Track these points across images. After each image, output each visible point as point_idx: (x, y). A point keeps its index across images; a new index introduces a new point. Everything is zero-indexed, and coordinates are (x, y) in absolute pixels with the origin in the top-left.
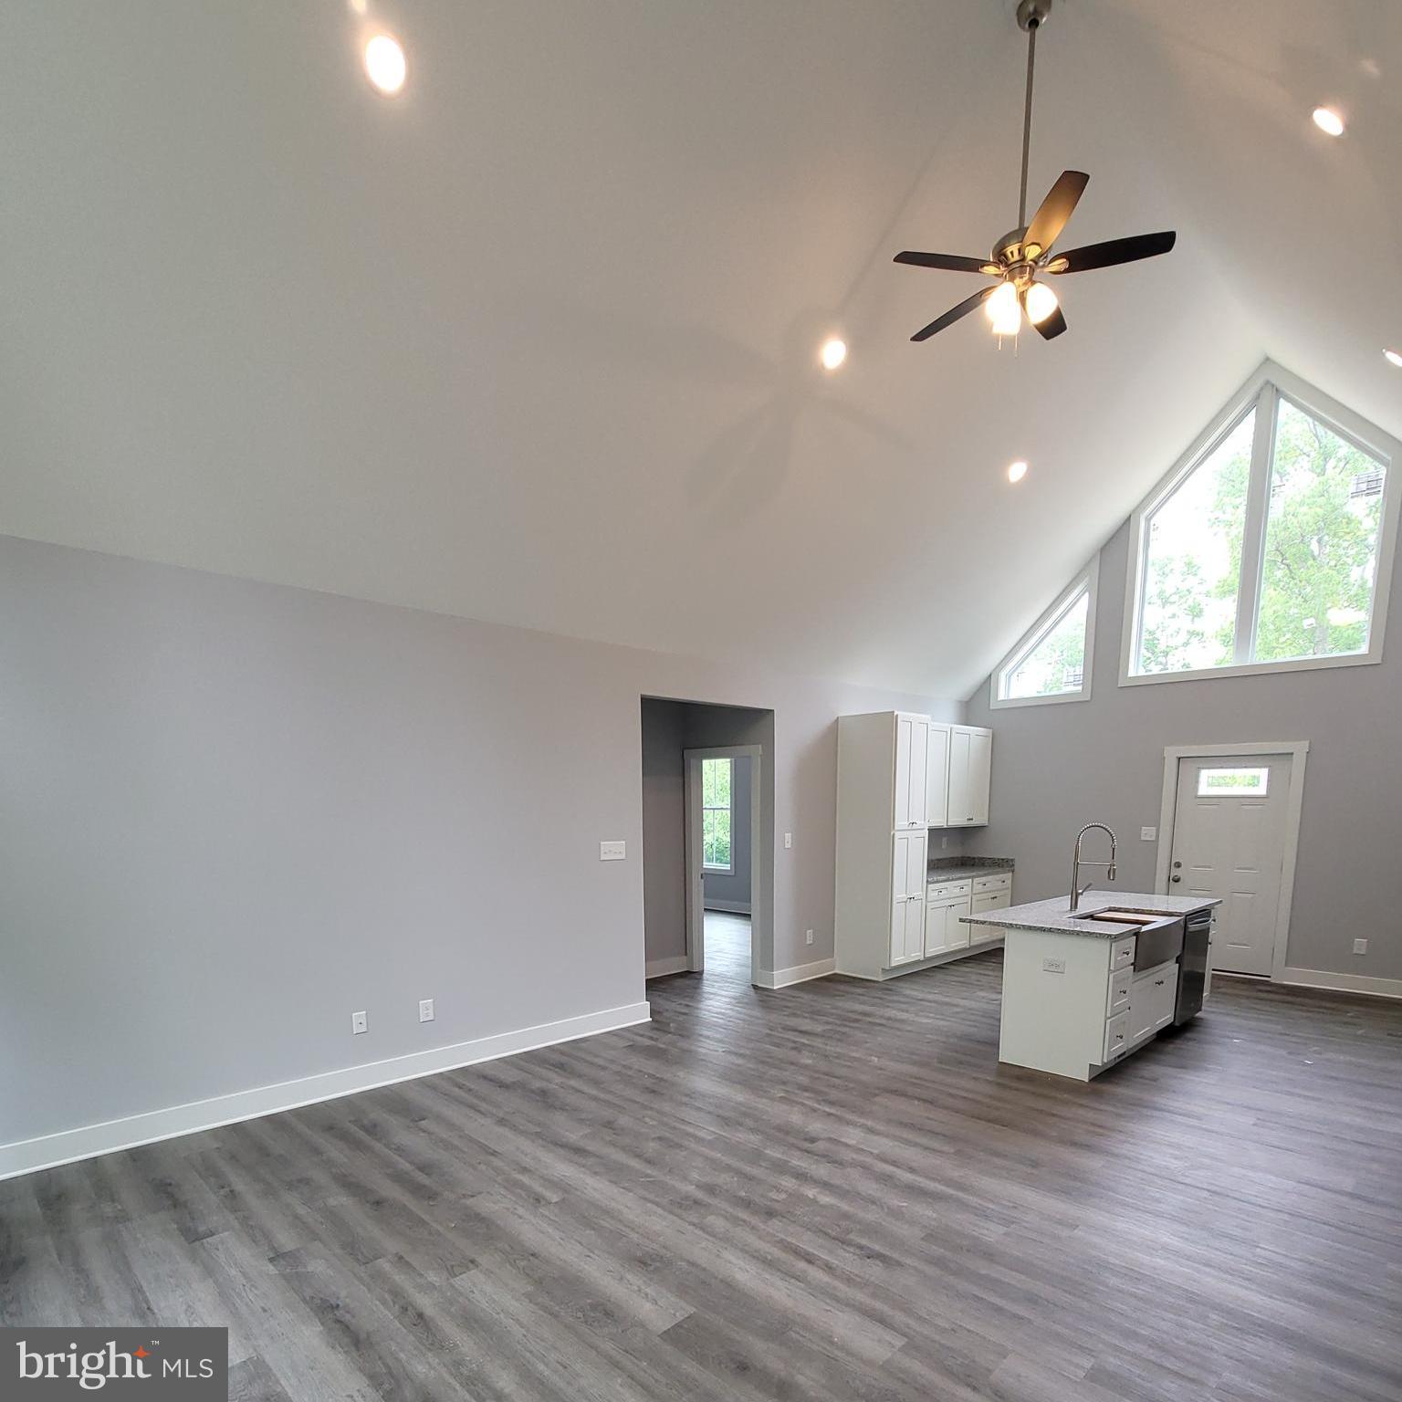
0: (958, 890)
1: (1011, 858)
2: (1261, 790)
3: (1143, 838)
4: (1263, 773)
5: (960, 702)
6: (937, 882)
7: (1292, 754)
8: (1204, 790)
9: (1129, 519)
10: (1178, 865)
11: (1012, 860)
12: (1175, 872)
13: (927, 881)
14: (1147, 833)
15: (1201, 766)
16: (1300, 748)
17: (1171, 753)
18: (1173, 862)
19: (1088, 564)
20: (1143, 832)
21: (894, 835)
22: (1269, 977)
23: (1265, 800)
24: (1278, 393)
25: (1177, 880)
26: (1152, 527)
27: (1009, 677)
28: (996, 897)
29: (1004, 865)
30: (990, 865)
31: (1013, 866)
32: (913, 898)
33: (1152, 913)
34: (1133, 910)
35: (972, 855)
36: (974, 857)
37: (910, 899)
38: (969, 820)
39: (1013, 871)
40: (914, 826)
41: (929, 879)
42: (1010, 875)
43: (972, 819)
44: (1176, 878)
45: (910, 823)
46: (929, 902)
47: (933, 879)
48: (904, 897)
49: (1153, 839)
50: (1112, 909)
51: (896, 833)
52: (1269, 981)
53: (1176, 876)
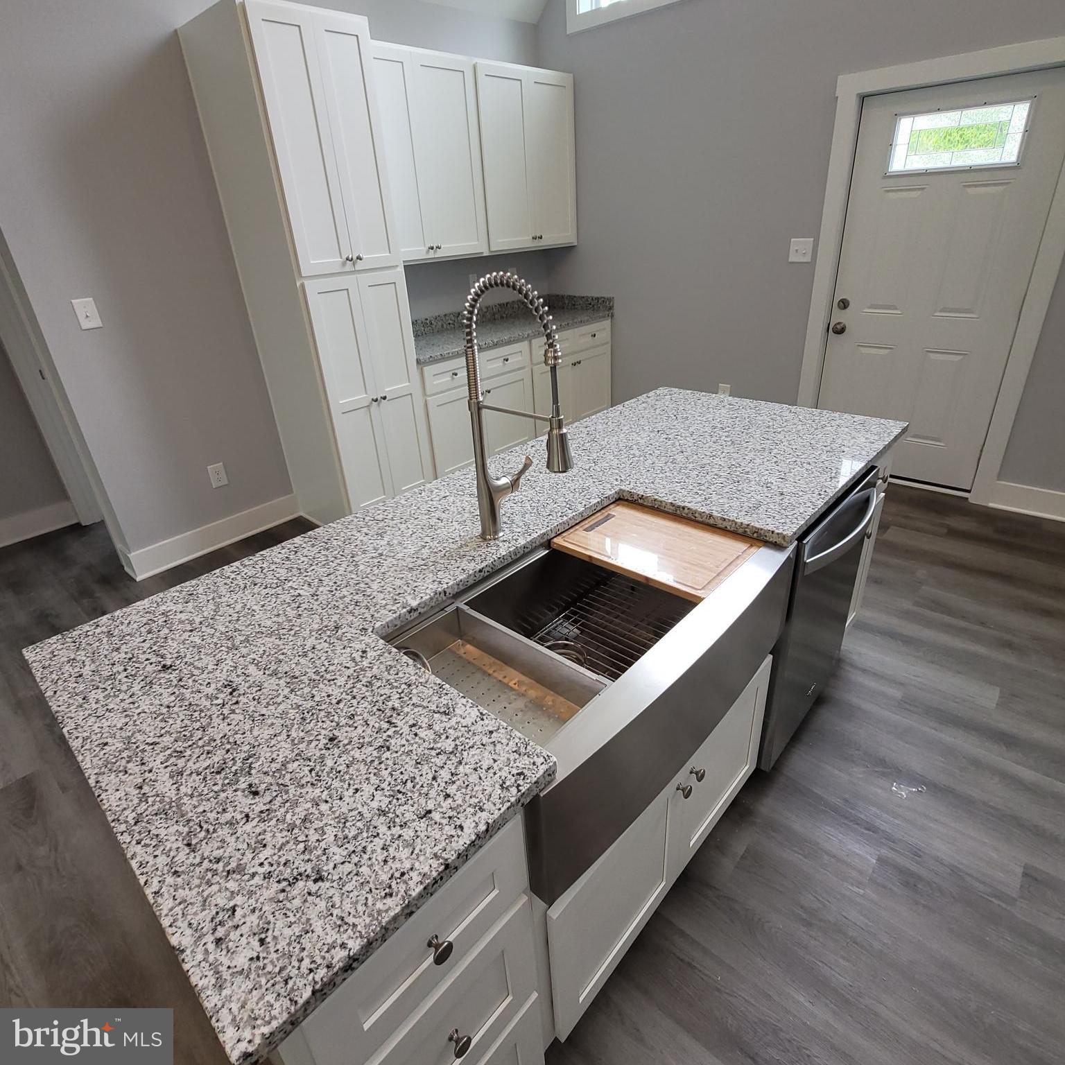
0: (499, 363)
1: (606, 296)
2: (1009, 153)
3: (792, 258)
6: (444, 358)
8: (900, 161)
10: (844, 304)
11: (611, 299)
12: (840, 317)
13: (418, 362)
14: (799, 249)
15: (902, 110)
17: (850, 87)
18: (837, 301)
20: (793, 248)
21: (303, 286)
22: (968, 491)
23: (1014, 173)
25: (840, 330)
28: (579, 363)
29: (599, 307)
30: (582, 308)
31: (611, 308)
32: (384, 398)
33: (711, 521)
34: (670, 509)
35: (560, 293)
36: (563, 297)
37: (376, 400)
38: (534, 238)
39: (612, 316)
40: (360, 265)
41: (421, 358)
42: (607, 323)
43: (541, 238)
44: (838, 327)
45: (347, 259)
46: (430, 396)
47: (437, 353)
48: (362, 397)
49: (808, 259)
50: (627, 496)
51: (306, 283)
52: (967, 498)
53: (839, 323)
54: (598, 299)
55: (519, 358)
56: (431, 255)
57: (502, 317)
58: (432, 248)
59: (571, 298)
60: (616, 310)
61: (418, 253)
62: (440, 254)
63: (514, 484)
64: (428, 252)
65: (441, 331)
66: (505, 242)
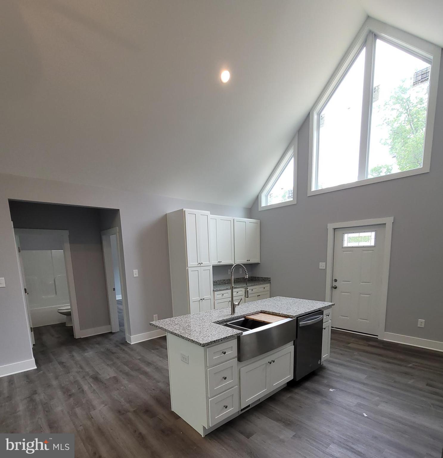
0: (236, 293)
2: (372, 243)
3: (320, 268)
4: (372, 235)
5: (246, 208)
6: (220, 290)
7: (385, 224)
8: (346, 244)
9: (309, 114)
10: (336, 280)
11: (270, 278)
12: (335, 284)
13: (213, 290)
14: (322, 265)
15: (345, 232)
16: (389, 221)
17: (331, 226)
18: (334, 280)
19: (293, 138)
20: (320, 265)
21: (188, 269)
22: (378, 336)
23: (374, 248)
24: (376, 36)
26: (321, 118)
27: (267, 196)
28: (259, 296)
29: (266, 280)
30: (261, 280)
31: (270, 280)
32: (204, 299)
33: (280, 315)
34: (272, 313)
35: (255, 276)
36: (255, 277)
37: (202, 299)
38: (248, 261)
39: (270, 283)
40: (202, 265)
41: (214, 289)
42: (269, 285)
43: (249, 260)
44: (335, 287)
45: (199, 263)
46: (216, 300)
47: (218, 289)
48: (198, 298)
49: (324, 268)
50: (263, 311)
51: (189, 268)
52: (377, 338)
53: (335, 286)
54: (266, 278)
55: (241, 292)
56: (219, 264)
57: (237, 282)
58: (219, 262)
59: (258, 277)
60: (271, 281)
61: (216, 263)
62: (221, 263)
63: (238, 304)
64: (218, 263)
65: (219, 284)
66: (239, 261)
